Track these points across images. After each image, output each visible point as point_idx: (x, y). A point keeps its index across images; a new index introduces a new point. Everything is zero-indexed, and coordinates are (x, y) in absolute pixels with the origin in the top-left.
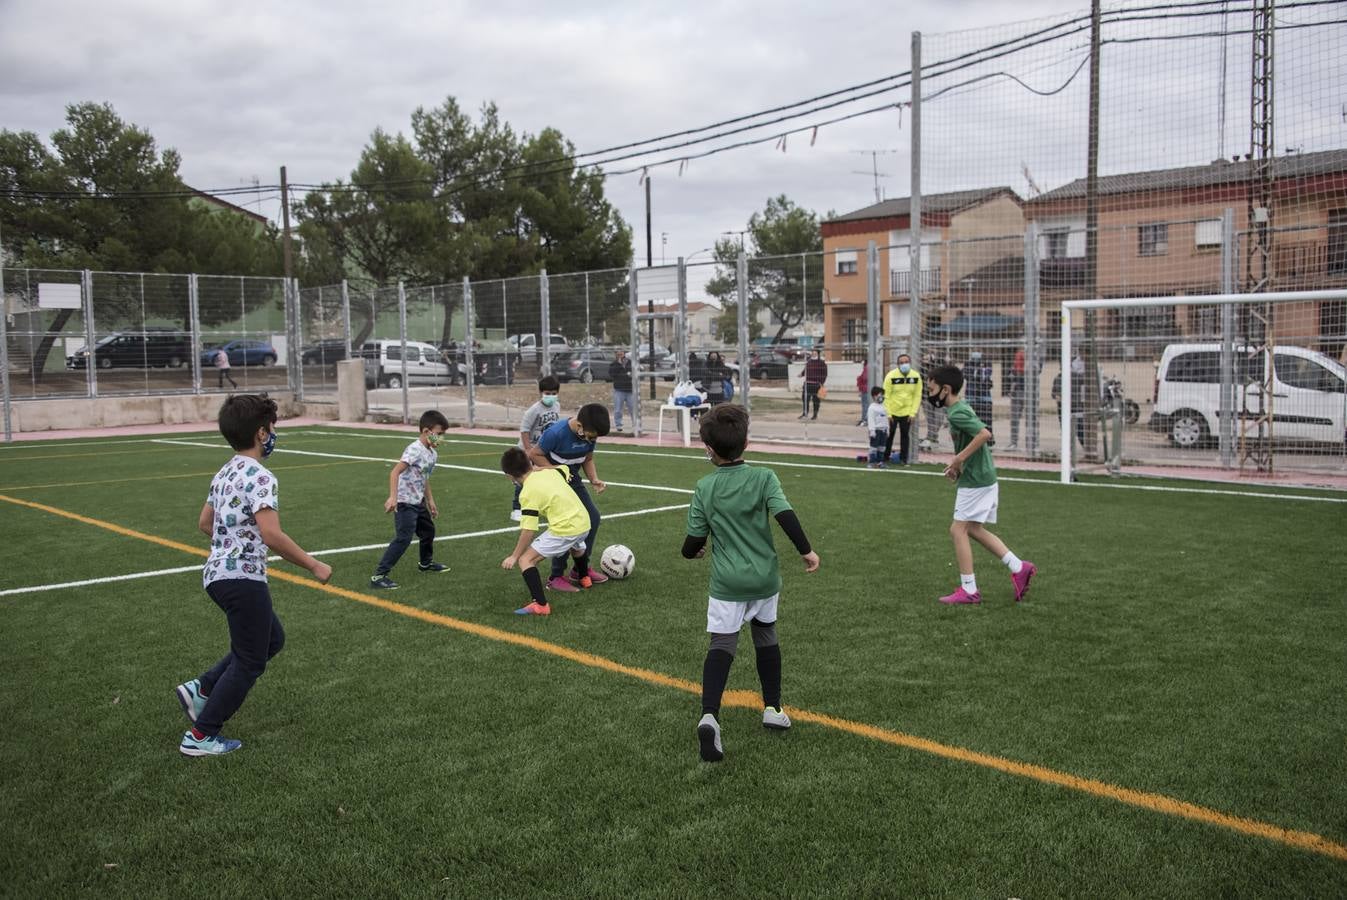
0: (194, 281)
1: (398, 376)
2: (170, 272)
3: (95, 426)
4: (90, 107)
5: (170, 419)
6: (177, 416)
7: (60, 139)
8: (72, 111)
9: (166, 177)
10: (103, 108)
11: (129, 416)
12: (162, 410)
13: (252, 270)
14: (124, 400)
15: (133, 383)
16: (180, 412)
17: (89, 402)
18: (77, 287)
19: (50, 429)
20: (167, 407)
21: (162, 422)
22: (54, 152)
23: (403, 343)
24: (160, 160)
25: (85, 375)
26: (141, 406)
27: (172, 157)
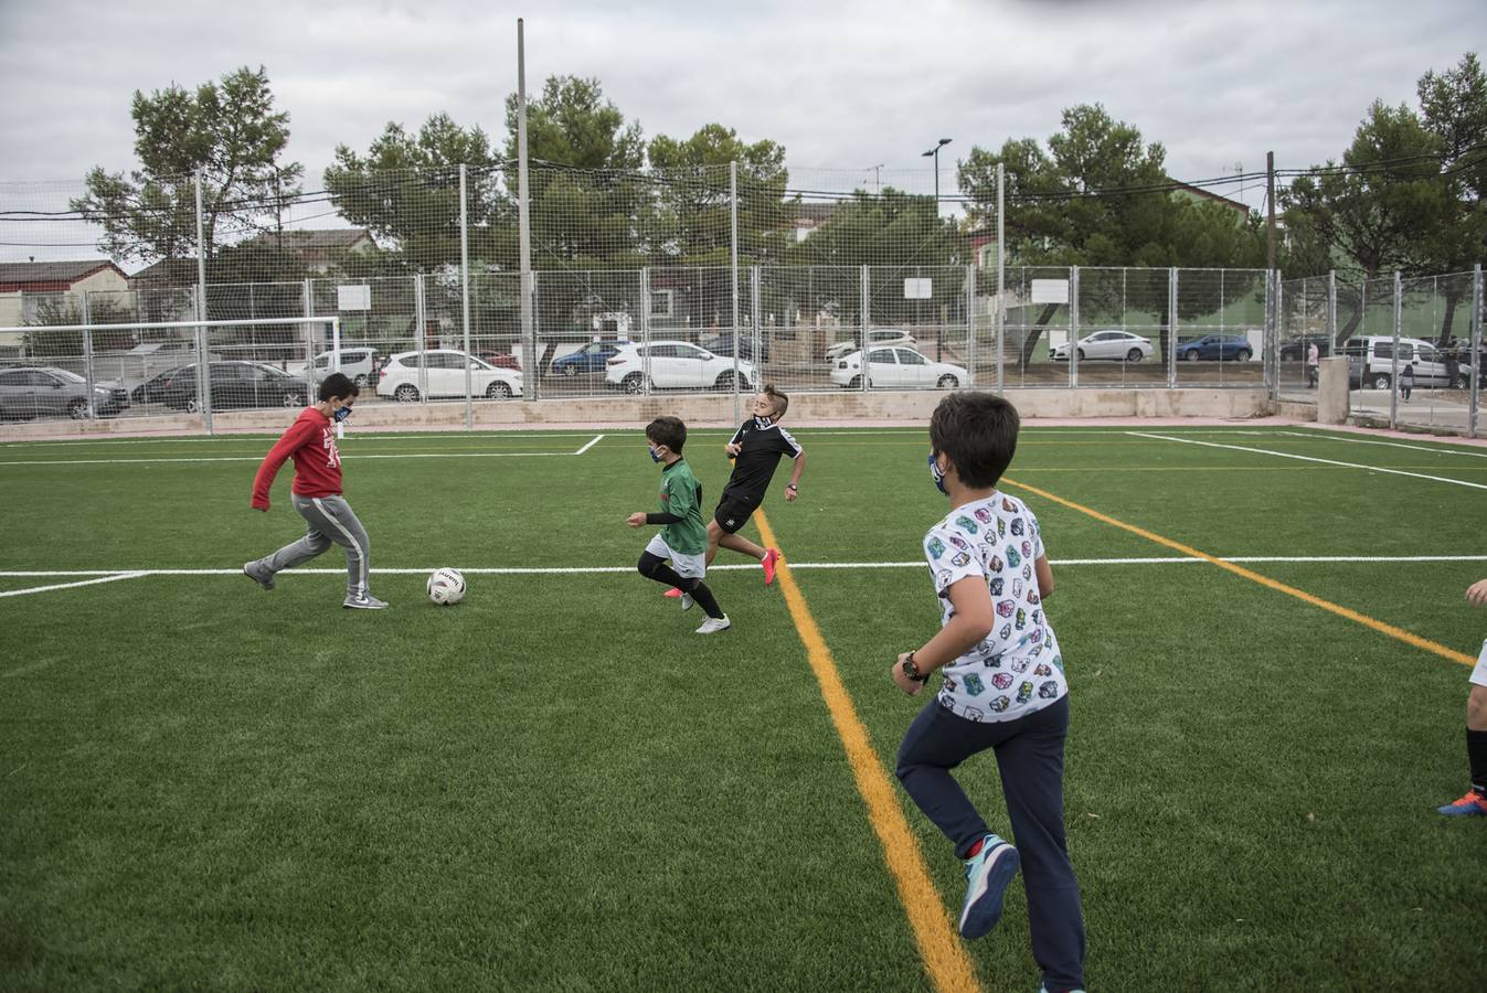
0: (1174, 275)
1: (1387, 376)
2: (1150, 266)
3: (1073, 416)
4: (1083, 109)
5: (1143, 413)
6: (1150, 410)
7: (1055, 142)
8: (1067, 115)
9: (1151, 171)
10: (1094, 109)
11: (1105, 407)
12: (1136, 404)
13: (1232, 261)
14: (1102, 391)
15: (1109, 375)
16: (1153, 404)
17: (1069, 393)
18: (1066, 282)
19: (1034, 417)
20: (1141, 400)
21: (1135, 414)
22: (1050, 155)
23: (1396, 340)
24: (1145, 155)
25: (1068, 366)
26: (1118, 398)
27: (1157, 151)
